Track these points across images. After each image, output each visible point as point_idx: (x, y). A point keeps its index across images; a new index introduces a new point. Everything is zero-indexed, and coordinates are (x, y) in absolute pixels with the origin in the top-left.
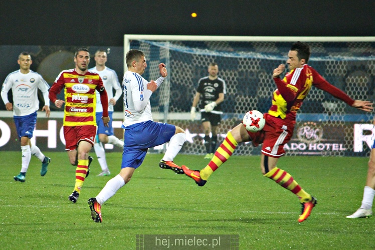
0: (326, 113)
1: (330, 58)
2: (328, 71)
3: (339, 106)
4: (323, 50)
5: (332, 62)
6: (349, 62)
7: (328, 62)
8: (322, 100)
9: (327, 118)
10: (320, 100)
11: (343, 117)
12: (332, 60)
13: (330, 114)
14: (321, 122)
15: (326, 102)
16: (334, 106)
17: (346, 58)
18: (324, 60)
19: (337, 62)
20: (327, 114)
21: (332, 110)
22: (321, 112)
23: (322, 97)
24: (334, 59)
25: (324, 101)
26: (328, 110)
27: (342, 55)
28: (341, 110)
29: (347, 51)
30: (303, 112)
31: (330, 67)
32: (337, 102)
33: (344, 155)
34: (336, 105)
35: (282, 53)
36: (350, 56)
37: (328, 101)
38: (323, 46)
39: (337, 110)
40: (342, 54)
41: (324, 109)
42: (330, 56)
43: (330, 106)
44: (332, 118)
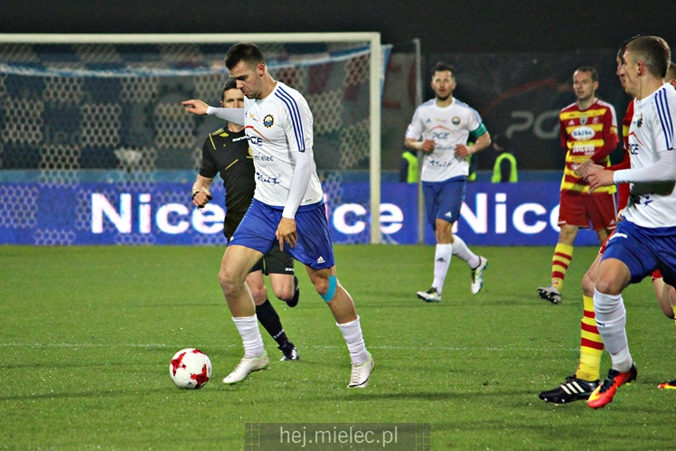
0: (121, 168)
1: (129, 72)
2: (125, 95)
3: (144, 155)
4: (117, 58)
5: (132, 79)
6: (163, 78)
7: (125, 80)
8: (115, 145)
9: (125, 177)
10: (111, 146)
11: (152, 176)
12: (133, 75)
13: (129, 170)
14: (114, 184)
15: (122, 149)
16: (136, 157)
17: (156, 72)
18: (118, 75)
19: (140, 80)
20: (125, 171)
21: (133, 163)
22: (114, 167)
23: (115, 140)
24: (137, 73)
25: (118, 147)
26: (125, 163)
27: (150, 67)
28: (148, 163)
29: (158, 60)
30: (82, 167)
31: (129, 88)
32: (141, 149)
33: (154, 241)
34: (140, 155)
35: (45, 64)
36: (164, 68)
37: (126, 147)
38: (117, 51)
39: (141, 162)
40: (150, 64)
41: (118, 161)
42: (129, 67)
43: (130, 156)
44: (133, 177)
